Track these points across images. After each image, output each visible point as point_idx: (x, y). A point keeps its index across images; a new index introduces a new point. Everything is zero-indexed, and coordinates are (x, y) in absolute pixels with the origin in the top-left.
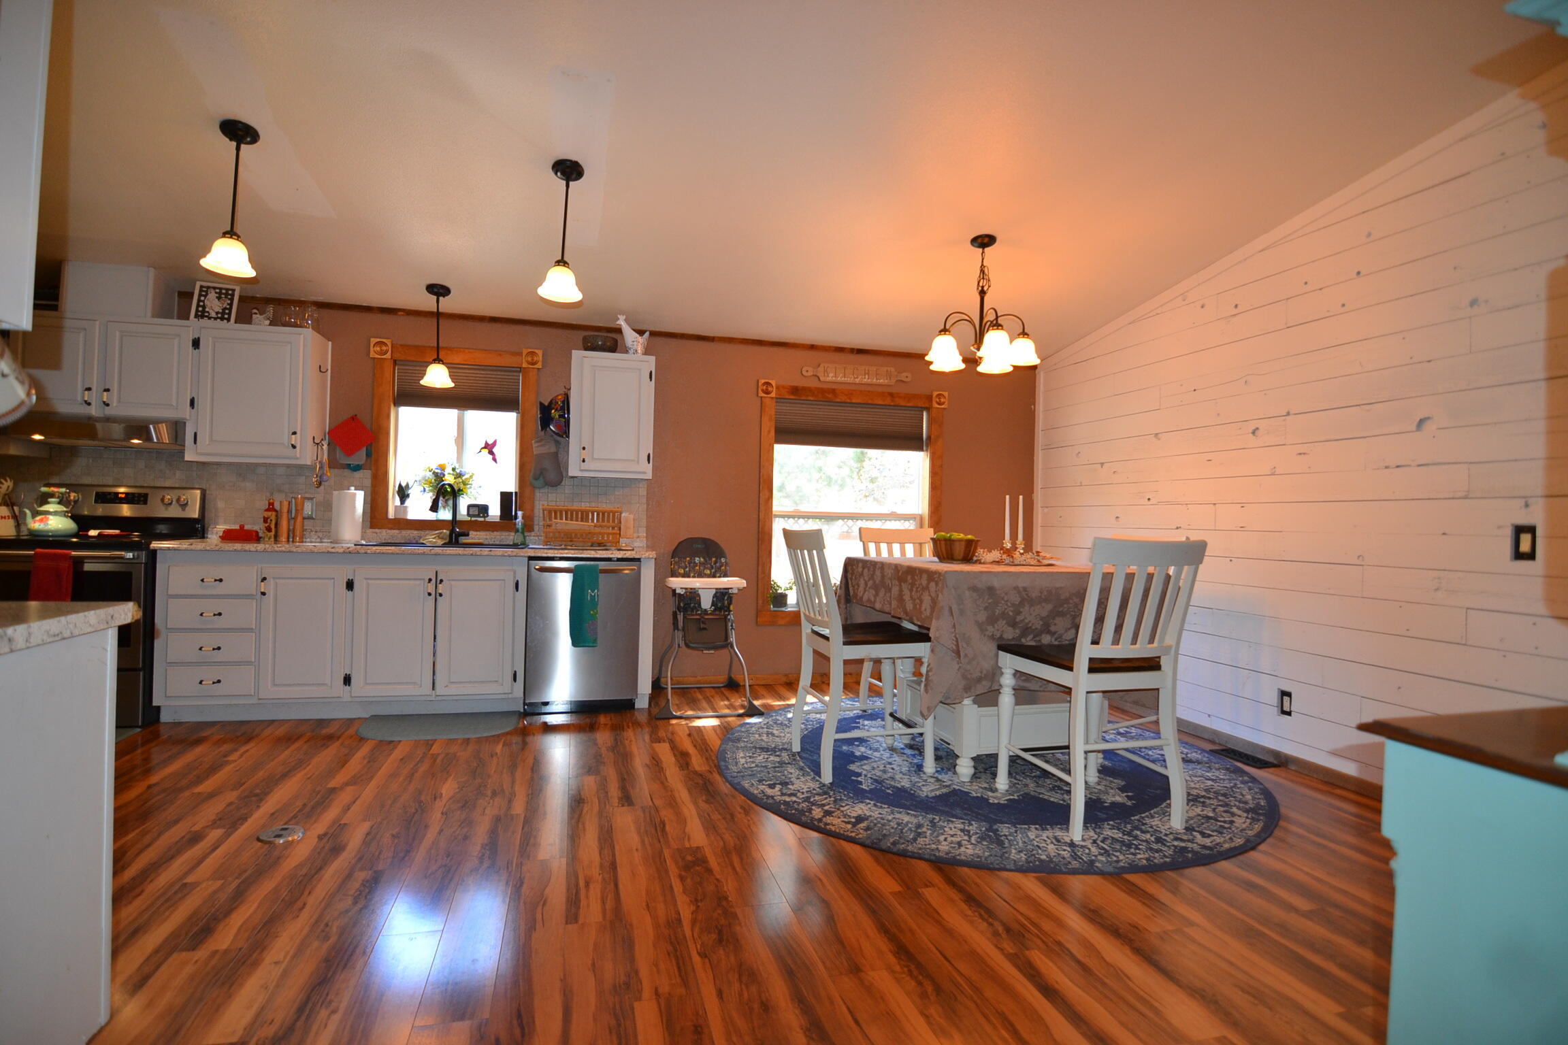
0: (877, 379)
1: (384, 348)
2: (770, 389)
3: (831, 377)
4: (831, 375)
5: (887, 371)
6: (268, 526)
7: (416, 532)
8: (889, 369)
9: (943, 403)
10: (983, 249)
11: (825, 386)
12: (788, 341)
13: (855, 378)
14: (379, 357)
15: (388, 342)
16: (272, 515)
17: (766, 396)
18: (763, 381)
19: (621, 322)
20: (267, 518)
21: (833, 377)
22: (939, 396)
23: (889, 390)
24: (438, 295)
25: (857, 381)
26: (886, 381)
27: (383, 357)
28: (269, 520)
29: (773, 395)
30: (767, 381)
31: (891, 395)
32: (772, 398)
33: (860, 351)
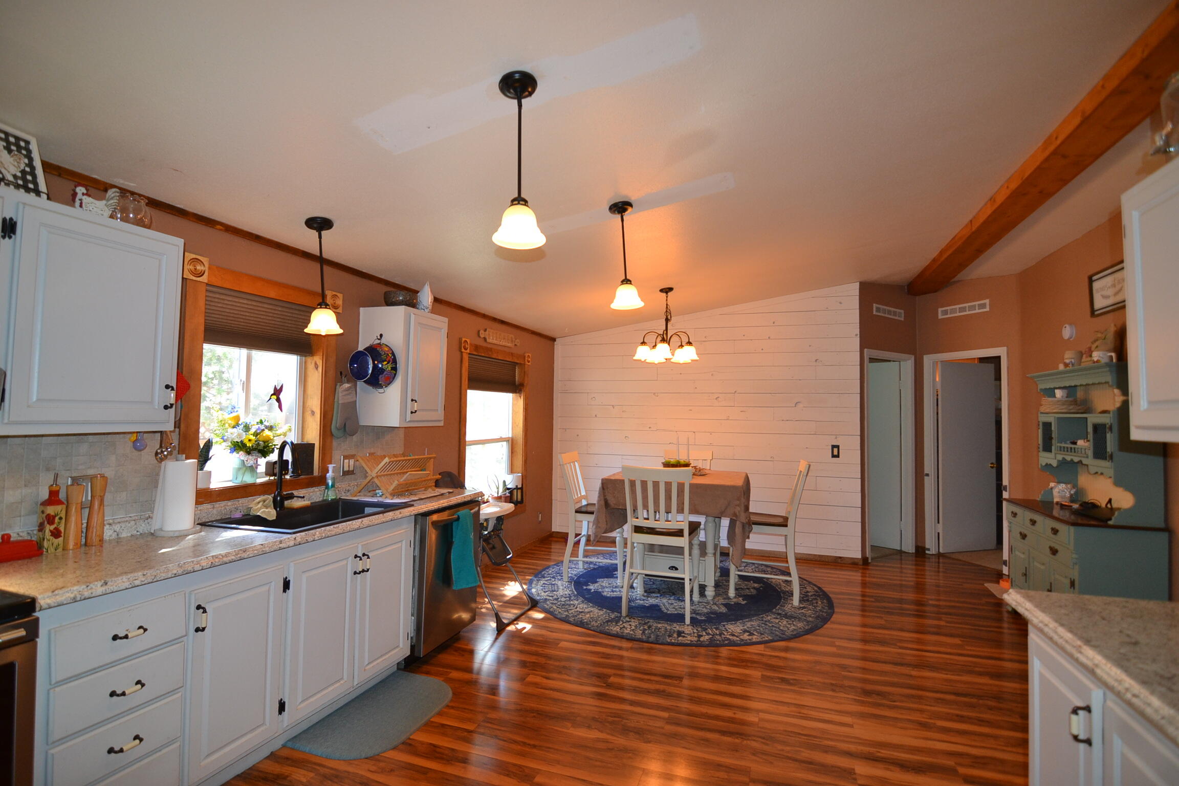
0: (508, 343)
1: (199, 268)
2: (467, 346)
3: (491, 339)
5: (511, 337)
6: (56, 529)
7: (230, 503)
9: (529, 362)
10: (667, 294)
11: (488, 346)
12: (475, 310)
14: (194, 278)
15: (205, 260)
17: (465, 351)
18: (464, 339)
20: (54, 517)
22: (528, 356)
23: (512, 351)
25: (501, 343)
26: (511, 344)
27: (198, 279)
28: (57, 518)
29: (468, 351)
30: (466, 340)
31: (512, 354)
33: (503, 322)
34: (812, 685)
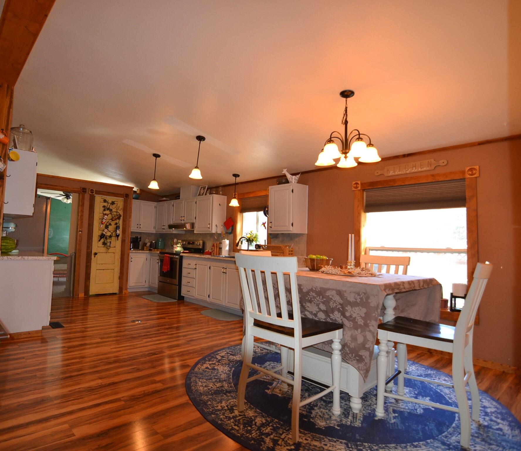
0: (421, 168)
2: (358, 186)
3: (391, 173)
4: (391, 172)
5: (428, 162)
8: (429, 161)
9: (475, 174)
10: (347, 98)
11: (388, 179)
13: (406, 171)
16: (213, 247)
17: (356, 189)
18: (354, 183)
19: (285, 172)
21: (392, 173)
22: (471, 170)
23: (432, 173)
24: (236, 177)
25: (408, 172)
26: (428, 168)
29: (359, 188)
30: (356, 182)
31: (433, 176)
32: (359, 190)
34: (142, 356)
